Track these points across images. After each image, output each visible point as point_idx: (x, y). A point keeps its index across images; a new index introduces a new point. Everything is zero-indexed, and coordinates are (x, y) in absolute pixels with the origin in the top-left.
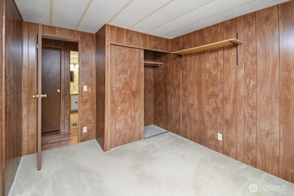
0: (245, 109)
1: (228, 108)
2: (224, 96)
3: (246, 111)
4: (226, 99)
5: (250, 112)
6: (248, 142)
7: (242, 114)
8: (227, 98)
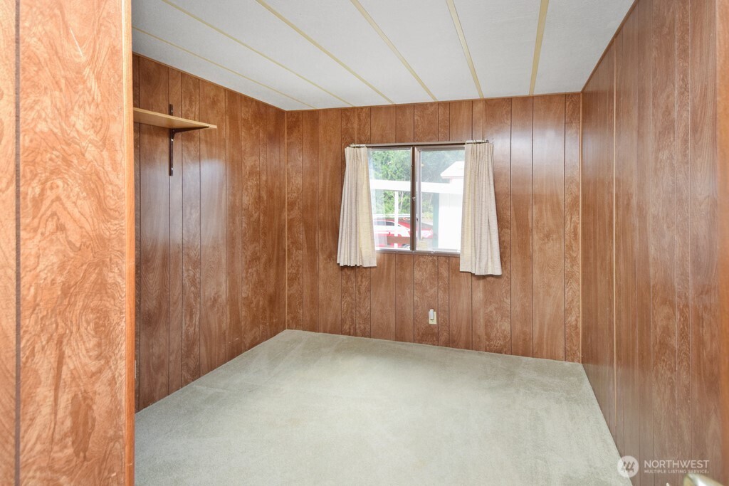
0: (184, 271)
1: (151, 281)
2: (142, 254)
3: (185, 275)
4: (147, 261)
5: (191, 273)
6: (187, 336)
7: (179, 283)
8: (150, 256)
